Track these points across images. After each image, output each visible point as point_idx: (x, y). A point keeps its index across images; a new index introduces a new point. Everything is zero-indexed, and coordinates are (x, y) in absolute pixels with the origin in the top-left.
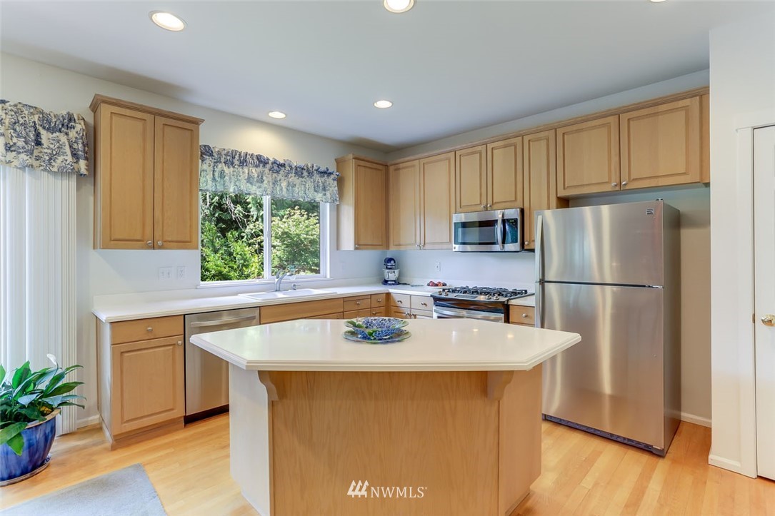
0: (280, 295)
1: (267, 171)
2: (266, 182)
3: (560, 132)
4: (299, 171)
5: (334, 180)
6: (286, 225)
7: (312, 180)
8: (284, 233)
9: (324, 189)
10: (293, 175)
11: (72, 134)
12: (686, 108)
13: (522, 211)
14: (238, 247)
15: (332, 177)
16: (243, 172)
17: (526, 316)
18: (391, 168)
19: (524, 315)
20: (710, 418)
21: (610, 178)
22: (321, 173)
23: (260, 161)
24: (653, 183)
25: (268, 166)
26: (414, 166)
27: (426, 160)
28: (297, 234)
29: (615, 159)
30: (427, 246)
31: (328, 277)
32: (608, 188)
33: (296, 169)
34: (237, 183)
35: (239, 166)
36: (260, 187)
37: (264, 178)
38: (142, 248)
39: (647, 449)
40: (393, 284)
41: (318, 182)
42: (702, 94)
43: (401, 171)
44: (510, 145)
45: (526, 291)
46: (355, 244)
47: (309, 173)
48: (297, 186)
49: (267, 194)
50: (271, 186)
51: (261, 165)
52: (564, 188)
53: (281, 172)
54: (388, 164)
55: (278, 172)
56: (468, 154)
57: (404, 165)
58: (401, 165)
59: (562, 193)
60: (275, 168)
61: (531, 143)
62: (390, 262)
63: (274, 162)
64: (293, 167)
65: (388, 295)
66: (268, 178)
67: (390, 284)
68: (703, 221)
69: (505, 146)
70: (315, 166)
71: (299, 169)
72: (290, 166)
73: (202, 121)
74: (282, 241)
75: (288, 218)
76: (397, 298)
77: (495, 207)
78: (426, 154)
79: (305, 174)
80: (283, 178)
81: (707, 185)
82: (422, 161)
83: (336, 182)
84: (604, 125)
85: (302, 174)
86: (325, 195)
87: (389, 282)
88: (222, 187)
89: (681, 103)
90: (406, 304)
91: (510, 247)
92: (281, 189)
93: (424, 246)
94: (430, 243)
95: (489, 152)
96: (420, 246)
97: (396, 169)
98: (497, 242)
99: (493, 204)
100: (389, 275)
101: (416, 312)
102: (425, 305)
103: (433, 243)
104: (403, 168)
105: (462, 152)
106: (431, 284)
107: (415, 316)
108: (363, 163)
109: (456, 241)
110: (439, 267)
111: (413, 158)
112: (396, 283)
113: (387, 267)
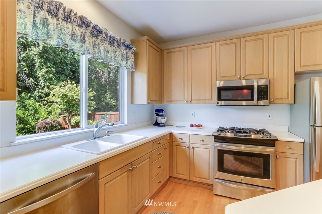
1: (88, 33)
2: (87, 42)
3: (298, 31)
4: (112, 41)
5: (132, 53)
6: (64, 90)
7: (120, 50)
8: (63, 95)
9: (127, 59)
10: (108, 43)
13: (269, 80)
14: (30, 103)
15: (131, 51)
16: (67, 28)
17: (290, 148)
18: (165, 52)
19: (288, 147)
22: (126, 46)
23: (83, 23)
25: (90, 29)
26: (183, 51)
27: (193, 47)
28: (72, 96)
30: (193, 102)
31: (126, 122)
33: (110, 39)
34: (62, 36)
35: (63, 20)
36: (82, 46)
37: (86, 39)
40: (163, 126)
41: (124, 53)
43: (173, 54)
44: (259, 39)
46: (148, 100)
47: (118, 44)
48: (110, 52)
49: (89, 53)
50: (92, 47)
51: (84, 26)
52: (301, 67)
53: (99, 37)
54: (162, 49)
55: (97, 37)
56: (226, 44)
57: (176, 50)
58: (173, 50)
59: (298, 69)
60: (95, 32)
61: (275, 38)
62: (159, 112)
63: (94, 28)
64: (109, 35)
65: (171, 134)
66: (89, 39)
67: (161, 126)
69: (255, 40)
70: (122, 40)
71: (112, 39)
72: (106, 35)
74: (63, 100)
75: (64, 87)
76: (178, 137)
78: (193, 43)
79: (116, 44)
80: (101, 43)
82: (190, 48)
83: (133, 55)
85: (114, 43)
86: (127, 63)
87: (161, 125)
88: (46, 36)
90: (186, 140)
92: (100, 52)
93: (191, 102)
94: (195, 100)
95: (243, 43)
96: (187, 102)
97: (168, 53)
98: (252, 99)
99: (245, 76)
100: (161, 120)
101: (194, 146)
102: (203, 141)
103: (198, 100)
104: (175, 52)
105: (221, 43)
106: (192, 126)
107: (193, 148)
108: (151, 45)
109: (219, 98)
110: (194, 115)
111: (182, 45)
112: (164, 125)
113: (158, 115)
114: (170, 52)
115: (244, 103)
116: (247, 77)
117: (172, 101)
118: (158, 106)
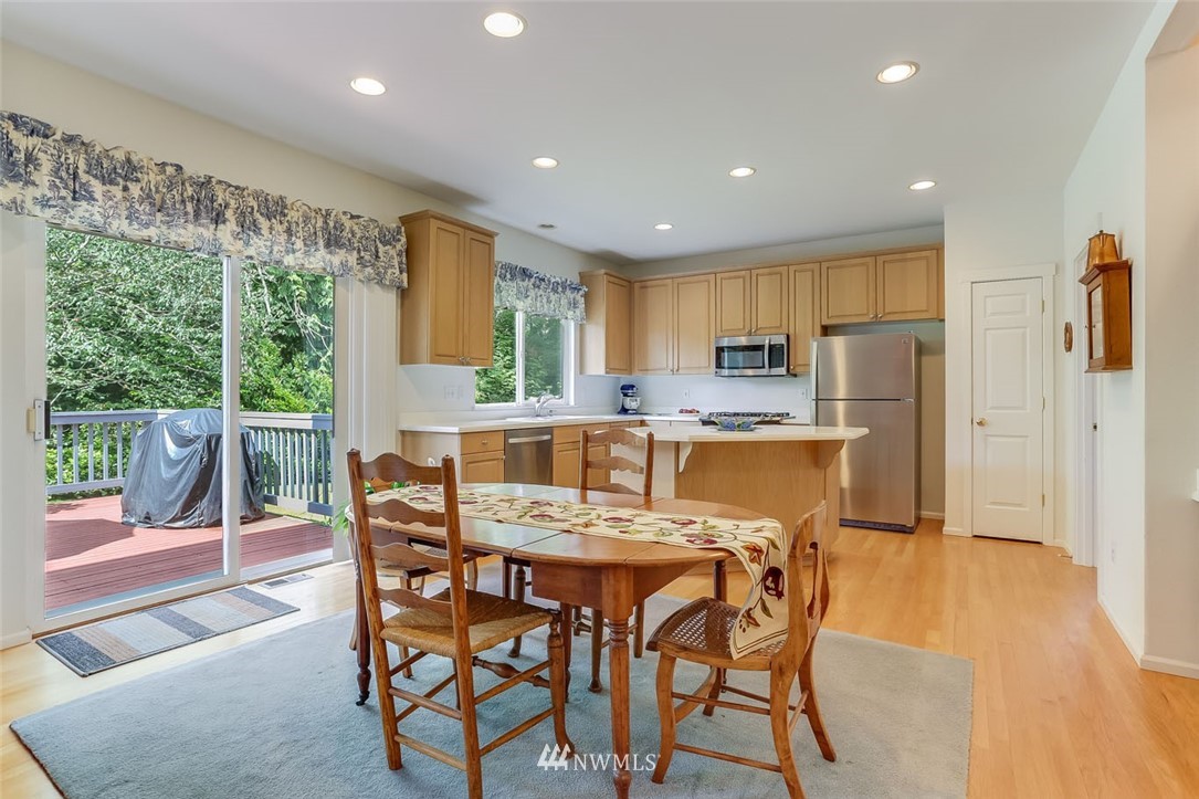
0: (540, 420)
1: (530, 285)
2: (530, 298)
3: (824, 265)
4: (555, 286)
5: (582, 297)
7: (565, 296)
9: (575, 307)
10: (551, 290)
11: (399, 247)
12: (926, 258)
13: (788, 336)
15: (580, 293)
16: (514, 287)
18: (637, 285)
20: (944, 512)
21: (868, 310)
22: (573, 288)
23: (526, 275)
24: (903, 317)
26: (664, 285)
27: (681, 280)
29: (872, 294)
30: (681, 371)
31: (572, 403)
32: (866, 319)
33: (554, 284)
34: (509, 299)
35: (510, 279)
37: (529, 293)
38: (455, 364)
39: (902, 530)
41: (570, 299)
42: (938, 249)
43: (650, 289)
44: (775, 273)
45: (788, 414)
46: (607, 368)
47: (563, 289)
48: (553, 303)
50: (535, 302)
51: (527, 279)
52: (828, 317)
53: (542, 287)
54: (633, 281)
55: (539, 287)
56: (730, 278)
57: (655, 283)
58: (649, 283)
59: (826, 322)
60: (538, 282)
61: (797, 273)
62: (627, 389)
63: (537, 277)
64: (551, 281)
66: (531, 293)
68: (939, 349)
69: (770, 274)
70: (568, 281)
72: (549, 281)
73: (497, 234)
77: (758, 332)
78: (681, 274)
79: (560, 289)
80: (543, 294)
81: (943, 320)
82: (676, 281)
83: (583, 299)
84: (863, 264)
85: (558, 289)
86: (575, 313)
87: (630, 412)
89: (924, 254)
91: (775, 371)
92: (543, 306)
93: (678, 371)
94: (685, 368)
95: (754, 278)
96: (672, 371)
97: (642, 287)
98: (763, 367)
99: (757, 330)
100: (631, 404)
103: (689, 368)
104: (652, 287)
105: (723, 275)
106: (682, 411)
108: (612, 279)
109: (719, 365)
110: (687, 394)
111: (664, 276)
112: (636, 412)
113: (626, 395)
114: (646, 287)
115: (750, 372)
116: (760, 332)
117: (648, 370)
118: (626, 379)
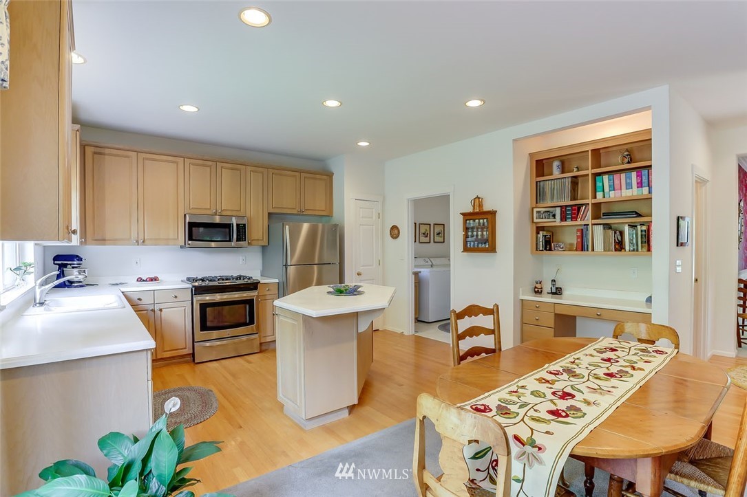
17: (269, 290)
19: (267, 289)
21: (296, 206)
24: (314, 213)
26: (127, 157)
27: (147, 155)
29: (298, 196)
30: (146, 242)
32: (295, 212)
44: (236, 170)
52: (273, 207)
54: (84, 143)
56: (198, 165)
57: (114, 152)
59: (272, 210)
61: (252, 172)
69: (232, 169)
76: (135, 296)
78: (148, 150)
84: (294, 176)
87: (75, 285)
89: (324, 177)
90: (146, 300)
91: (241, 244)
93: (143, 242)
94: (151, 239)
95: (219, 170)
96: (137, 242)
97: (95, 153)
98: (230, 240)
99: (222, 211)
101: (162, 306)
102: (176, 297)
103: (156, 239)
105: (192, 161)
106: (140, 280)
107: (161, 310)
109: (191, 238)
110: (138, 262)
111: (127, 147)
112: (82, 285)
113: (64, 266)
115: (213, 244)
116: (224, 213)
117: (105, 240)
